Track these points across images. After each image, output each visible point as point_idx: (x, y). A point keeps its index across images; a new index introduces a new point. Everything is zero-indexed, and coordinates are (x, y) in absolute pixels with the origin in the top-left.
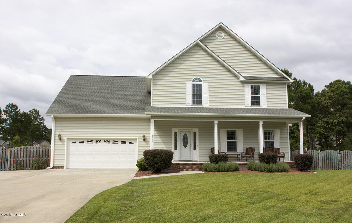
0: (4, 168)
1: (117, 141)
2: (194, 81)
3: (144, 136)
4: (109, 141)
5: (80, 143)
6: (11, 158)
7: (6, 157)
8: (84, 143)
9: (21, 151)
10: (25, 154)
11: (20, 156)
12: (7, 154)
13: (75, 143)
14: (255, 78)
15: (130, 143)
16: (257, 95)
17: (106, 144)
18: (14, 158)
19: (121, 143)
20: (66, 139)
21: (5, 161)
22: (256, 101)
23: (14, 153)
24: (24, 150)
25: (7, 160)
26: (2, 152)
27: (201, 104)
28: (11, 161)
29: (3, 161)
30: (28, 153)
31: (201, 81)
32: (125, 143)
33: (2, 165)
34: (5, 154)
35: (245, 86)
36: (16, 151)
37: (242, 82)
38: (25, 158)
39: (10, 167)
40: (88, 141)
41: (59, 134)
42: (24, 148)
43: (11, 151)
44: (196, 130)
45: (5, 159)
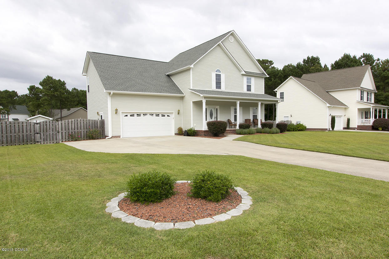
0: (56, 140)
1: (159, 115)
2: (216, 72)
3: (179, 111)
4: (153, 115)
5: (131, 116)
6: (62, 130)
7: (57, 129)
8: (134, 116)
9: (71, 123)
10: (76, 126)
11: (72, 128)
12: (57, 127)
13: (127, 116)
14: (249, 73)
15: (168, 116)
16: (249, 84)
17: (150, 116)
18: (65, 130)
19: (162, 116)
20: (121, 112)
21: (56, 133)
22: (249, 87)
23: (65, 126)
24: (74, 123)
25: (58, 133)
26: (53, 124)
27: (220, 89)
28: (62, 133)
29: (54, 134)
30: (79, 126)
31: (220, 72)
32: (164, 116)
33: (54, 137)
34: (56, 127)
35: (244, 78)
36: (67, 124)
37: (243, 75)
38: (76, 130)
39: (62, 139)
40: (137, 115)
41: (116, 108)
42: (74, 121)
43: (62, 124)
44: (218, 107)
45: (56, 131)
